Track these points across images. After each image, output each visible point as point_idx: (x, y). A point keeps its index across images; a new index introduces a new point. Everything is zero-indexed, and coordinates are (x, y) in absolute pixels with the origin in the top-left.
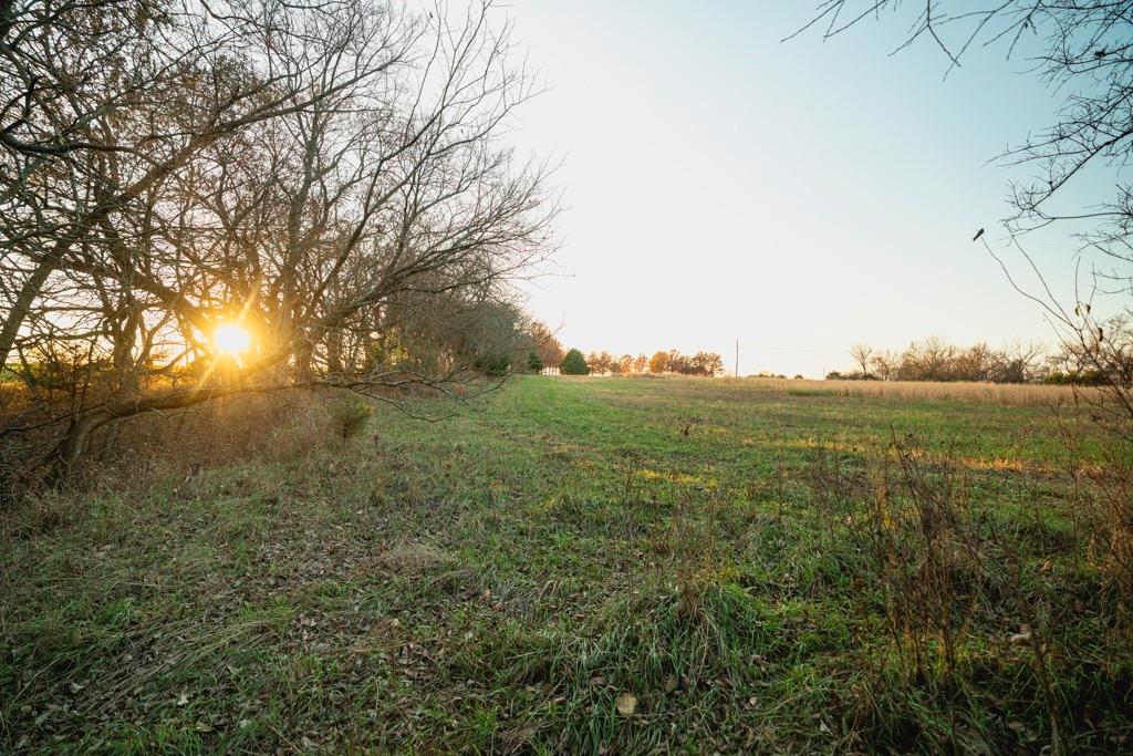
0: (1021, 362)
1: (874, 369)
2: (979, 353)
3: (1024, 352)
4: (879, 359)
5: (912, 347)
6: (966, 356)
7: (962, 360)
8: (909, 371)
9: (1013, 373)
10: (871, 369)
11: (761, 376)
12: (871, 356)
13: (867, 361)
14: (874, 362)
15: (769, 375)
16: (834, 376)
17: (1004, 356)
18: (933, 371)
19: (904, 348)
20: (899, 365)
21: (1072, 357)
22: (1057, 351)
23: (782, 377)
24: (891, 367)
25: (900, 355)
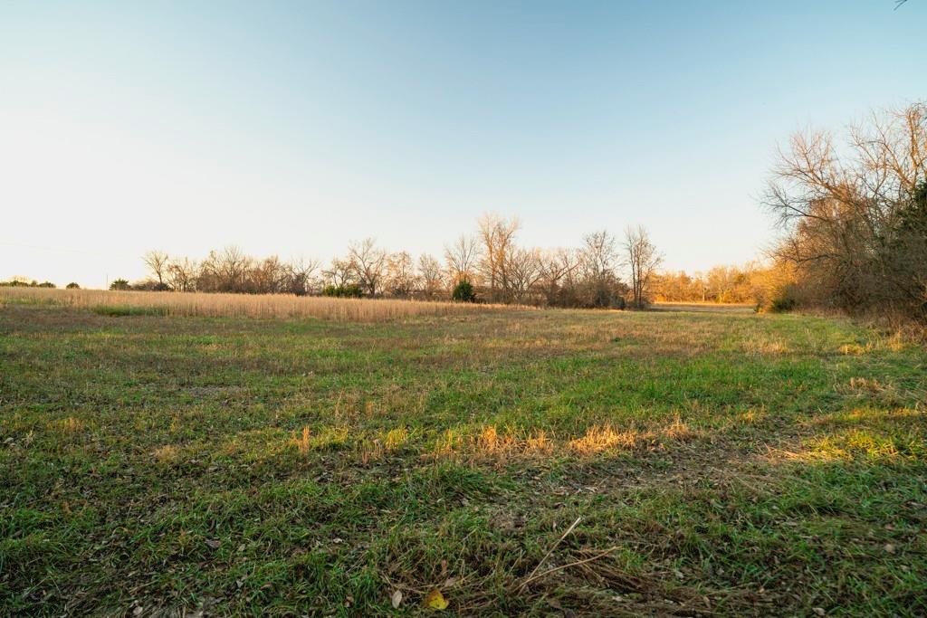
0: (304, 274)
1: (171, 278)
2: (272, 265)
3: (306, 267)
4: (176, 267)
5: (212, 255)
6: (261, 268)
7: (257, 272)
8: (208, 282)
9: (297, 286)
10: (168, 278)
11: (15, 283)
12: (167, 262)
13: (163, 268)
14: (170, 269)
15: (30, 282)
16: (121, 285)
17: (291, 270)
18: (231, 282)
19: (205, 256)
20: (198, 275)
21: (339, 272)
22: (329, 267)
23: (49, 285)
24: (189, 276)
25: (199, 263)
